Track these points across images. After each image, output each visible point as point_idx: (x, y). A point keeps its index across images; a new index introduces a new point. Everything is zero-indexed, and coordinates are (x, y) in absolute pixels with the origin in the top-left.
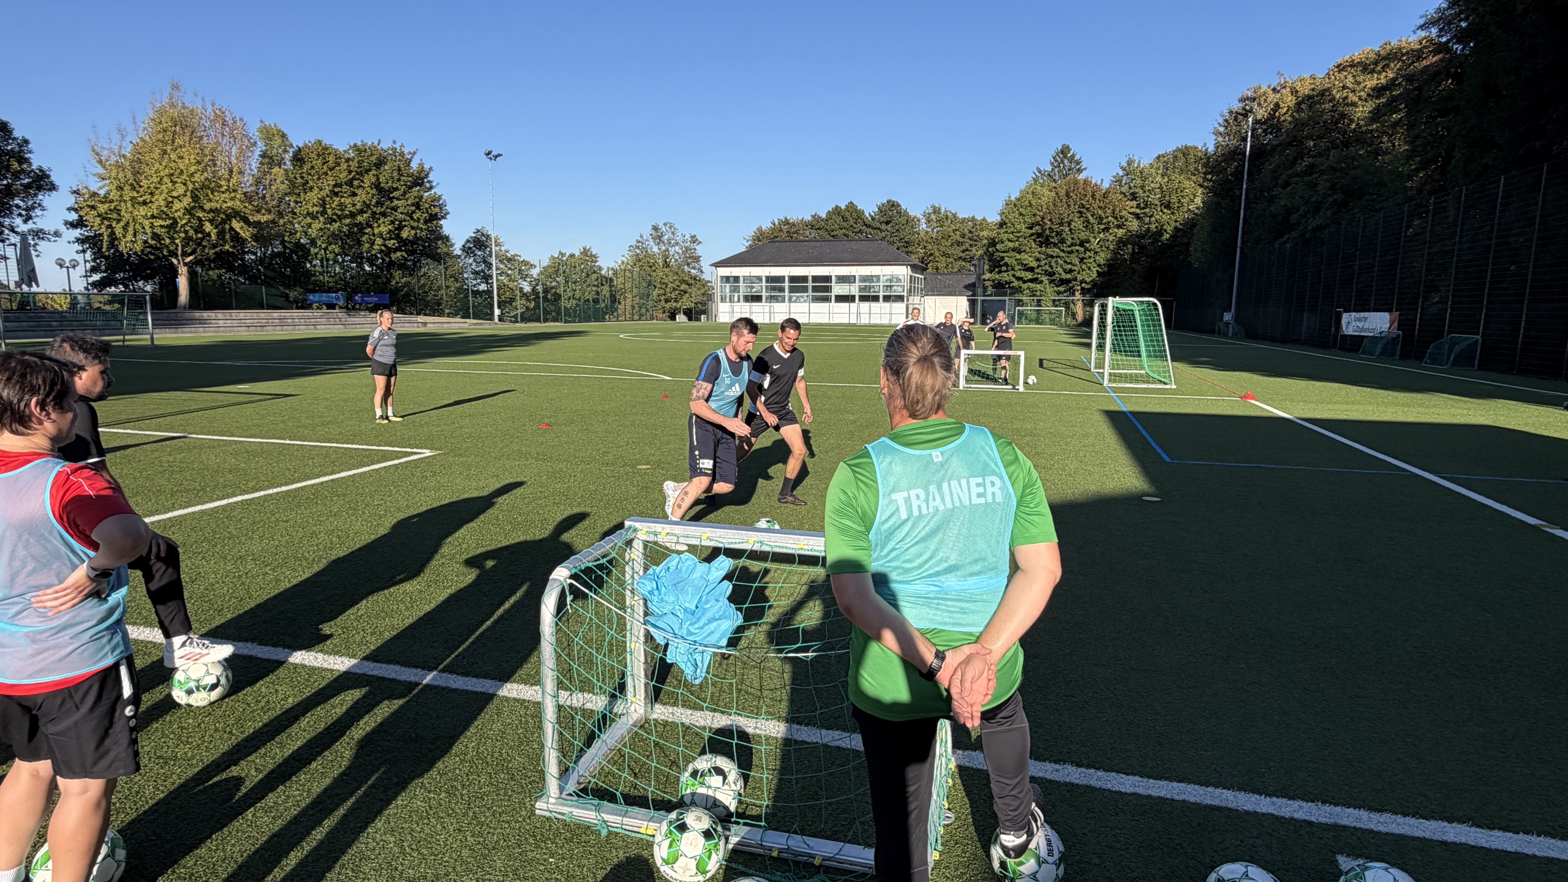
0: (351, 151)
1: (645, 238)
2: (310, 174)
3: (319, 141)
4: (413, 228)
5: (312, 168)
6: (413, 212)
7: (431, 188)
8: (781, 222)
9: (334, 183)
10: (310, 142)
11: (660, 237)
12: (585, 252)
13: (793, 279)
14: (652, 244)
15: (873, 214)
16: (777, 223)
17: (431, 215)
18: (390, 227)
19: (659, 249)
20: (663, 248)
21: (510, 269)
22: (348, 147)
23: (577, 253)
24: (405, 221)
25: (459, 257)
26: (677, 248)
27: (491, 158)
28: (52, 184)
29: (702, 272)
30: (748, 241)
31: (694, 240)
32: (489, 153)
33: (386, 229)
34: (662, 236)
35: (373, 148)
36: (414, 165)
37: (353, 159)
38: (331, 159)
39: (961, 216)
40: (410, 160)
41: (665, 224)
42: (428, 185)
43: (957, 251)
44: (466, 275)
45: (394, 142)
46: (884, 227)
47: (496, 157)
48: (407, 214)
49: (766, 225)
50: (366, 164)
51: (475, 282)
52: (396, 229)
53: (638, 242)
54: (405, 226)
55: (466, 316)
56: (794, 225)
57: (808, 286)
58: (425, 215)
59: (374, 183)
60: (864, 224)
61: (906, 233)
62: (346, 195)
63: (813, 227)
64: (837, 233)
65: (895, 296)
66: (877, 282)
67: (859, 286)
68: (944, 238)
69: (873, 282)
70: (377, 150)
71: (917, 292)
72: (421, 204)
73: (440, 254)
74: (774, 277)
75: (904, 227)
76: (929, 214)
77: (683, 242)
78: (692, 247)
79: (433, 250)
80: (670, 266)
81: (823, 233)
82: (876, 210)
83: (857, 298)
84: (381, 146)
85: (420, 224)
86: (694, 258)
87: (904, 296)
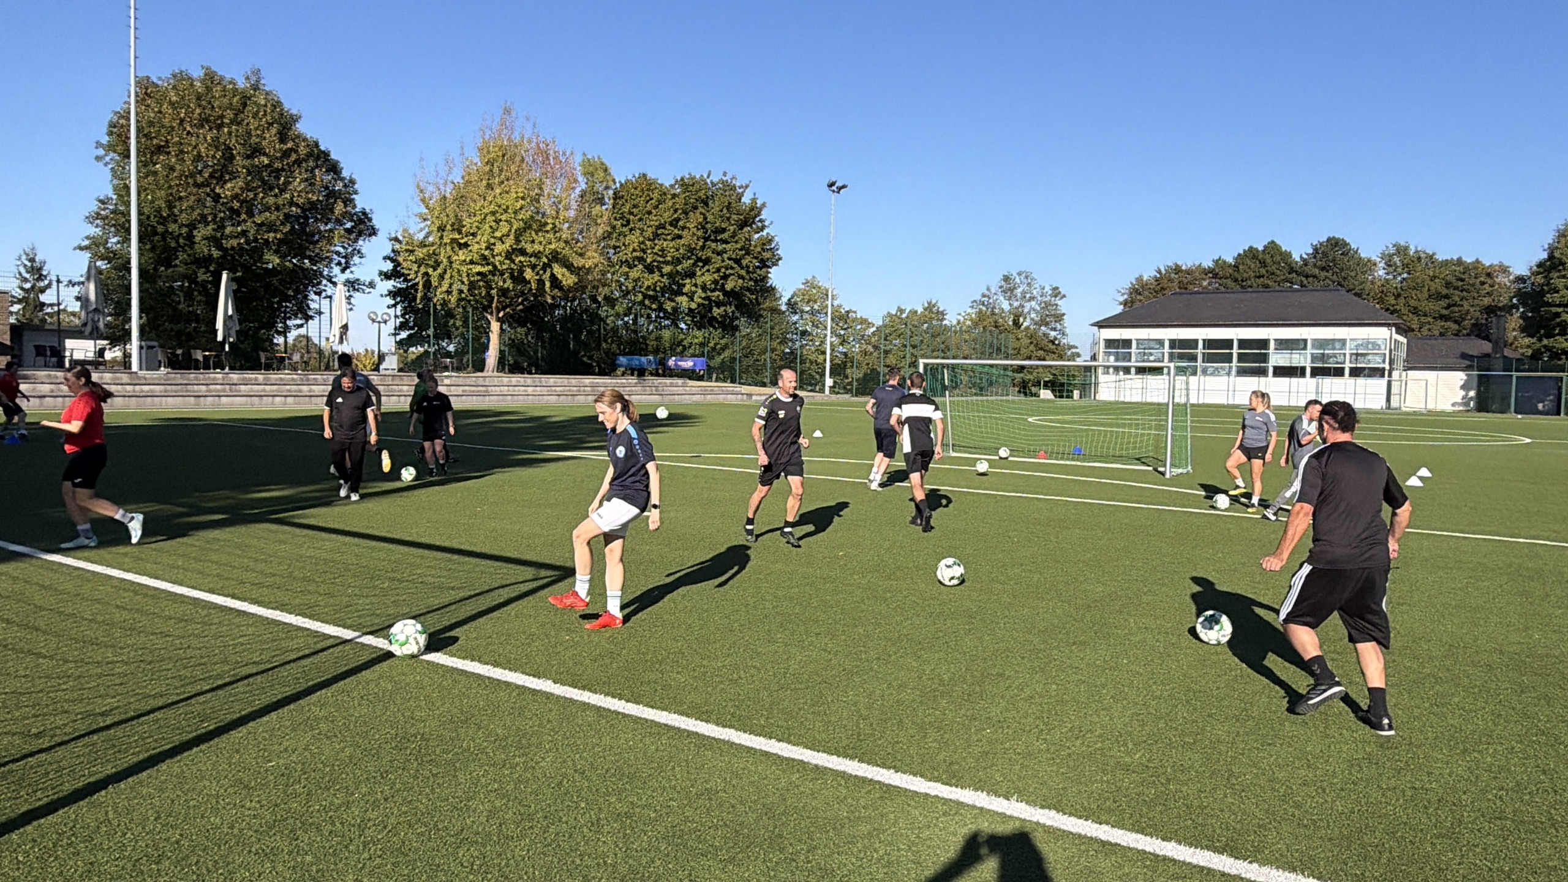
0: (677, 187)
1: (993, 291)
2: (631, 214)
3: (644, 175)
4: (741, 277)
5: (635, 206)
6: (742, 257)
7: (762, 229)
8: (1169, 270)
9: (657, 223)
10: (634, 176)
11: (1012, 290)
12: (930, 307)
13: (1210, 343)
14: (1002, 298)
15: (1305, 256)
16: (1163, 272)
17: (762, 261)
18: (716, 276)
19: (1010, 305)
20: (1016, 304)
21: (844, 329)
22: (674, 181)
23: (920, 310)
24: (732, 268)
25: (786, 313)
26: (1033, 303)
27: (834, 191)
29: (1064, 334)
30: (1123, 294)
31: (1056, 292)
32: (831, 185)
33: (710, 278)
34: (1015, 288)
35: (702, 183)
36: (746, 199)
37: (678, 195)
38: (656, 195)
39: (1440, 257)
40: (742, 194)
41: (1019, 274)
42: (760, 224)
43: (1438, 306)
44: (791, 336)
45: (725, 174)
46: (1324, 274)
47: (840, 189)
48: (734, 260)
49: (1149, 274)
50: (692, 200)
52: (722, 278)
53: (984, 296)
54: (732, 275)
56: (1188, 273)
57: (1231, 354)
58: (754, 261)
59: (700, 223)
60: (1292, 270)
61: (1356, 283)
62: (669, 237)
63: (1215, 276)
64: (1249, 283)
65: (1370, 368)
66: (1342, 349)
67: (1312, 354)
68: (1415, 288)
69: (1334, 349)
70: (706, 183)
71: (1399, 364)
72: (752, 248)
73: (765, 310)
74: (1181, 341)
75: (1353, 274)
76: (1391, 256)
77: (1041, 296)
78: (1053, 302)
79: (759, 304)
80: (1023, 327)
81: (1229, 282)
82: (1311, 251)
83: (1308, 371)
84: (711, 178)
85: (748, 272)
86: (1055, 316)
87: (1384, 369)
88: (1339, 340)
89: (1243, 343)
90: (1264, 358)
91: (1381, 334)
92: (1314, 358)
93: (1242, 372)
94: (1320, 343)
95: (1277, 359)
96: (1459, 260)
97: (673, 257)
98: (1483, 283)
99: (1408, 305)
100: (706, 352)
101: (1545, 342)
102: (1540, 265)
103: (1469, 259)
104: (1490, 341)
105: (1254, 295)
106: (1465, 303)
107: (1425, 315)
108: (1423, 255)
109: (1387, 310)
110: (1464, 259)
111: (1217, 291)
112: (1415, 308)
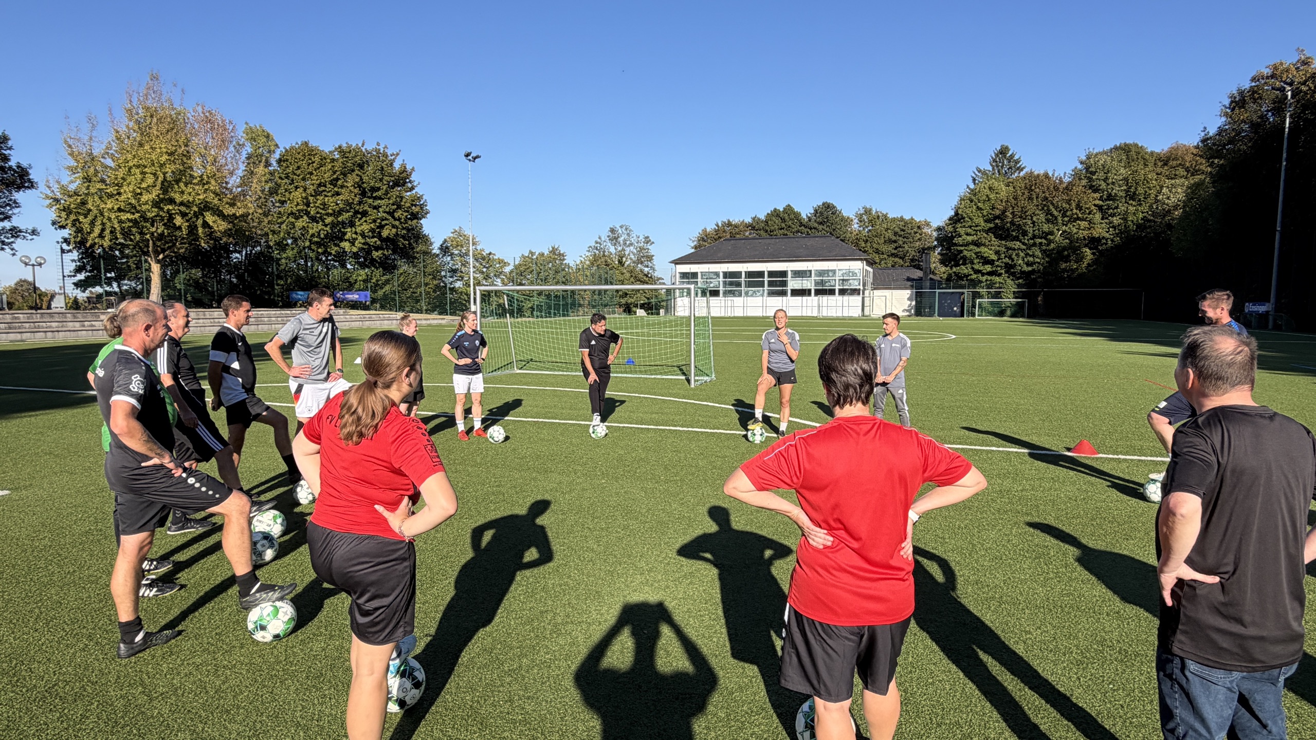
0: (336, 153)
1: (603, 239)
2: (295, 174)
3: (306, 142)
4: (394, 226)
5: (299, 168)
6: (394, 211)
7: (412, 189)
8: (724, 224)
9: (318, 182)
10: (297, 143)
11: (616, 239)
12: (554, 251)
13: (750, 274)
14: (609, 244)
15: (809, 215)
16: (720, 225)
17: (412, 214)
18: (372, 225)
19: (616, 249)
20: (620, 248)
21: (485, 267)
22: (334, 149)
23: (546, 253)
24: (386, 219)
25: (438, 255)
26: (632, 248)
27: (470, 160)
28: (29, 181)
29: (654, 270)
30: (693, 241)
31: (647, 240)
32: (467, 155)
33: (368, 227)
34: (618, 237)
35: (357, 151)
36: (397, 166)
37: (337, 160)
38: (317, 159)
39: (890, 216)
40: (394, 160)
41: (621, 227)
42: (409, 185)
43: (890, 248)
44: (443, 273)
45: (378, 144)
46: (821, 227)
47: (475, 158)
48: (388, 213)
49: (710, 227)
50: (349, 165)
51: (451, 279)
52: (378, 227)
53: (597, 243)
54: (386, 224)
55: (443, 312)
56: (736, 226)
57: (764, 281)
58: (405, 214)
59: (357, 183)
60: (801, 225)
61: (841, 233)
62: (329, 194)
63: (753, 228)
64: (775, 233)
65: (851, 289)
66: (833, 276)
67: (815, 280)
68: (876, 236)
69: (828, 276)
70: (362, 151)
71: (869, 286)
72: (403, 203)
73: (418, 253)
74: (730, 273)
75: (839, 227)
76: (861, 215)
77: (637, 243)
78: (645, 247)
79: (413, 248)
80: (626, 265)
81: (762, 232)
82: (812, 211)
83: (813, 292)
84: (365, 147)
85: (401, 223)
86: (648, 257)
87: (860, 289)
88: (832, 271)
89: (772, 274)
90: (784, 284)
91: (857, 266)
92: (817, 283)
93: (772, 294)
94: (821, 273)
95: (793, 284)
96: (902, 217)
97: (334, 211)
98: (916, 233)
99: (872, 247)
100: (369, 286)
101: (954, 269)
102: (950, 219)
103: (907, 217)
104: (921, 270)
105: (777, 240)
106: (906, 245)
107: (883, 254)
108: (880, 215)
109: (860, 250)
110: (904, 217)
111: (754, 239)
112: (877, 249)
